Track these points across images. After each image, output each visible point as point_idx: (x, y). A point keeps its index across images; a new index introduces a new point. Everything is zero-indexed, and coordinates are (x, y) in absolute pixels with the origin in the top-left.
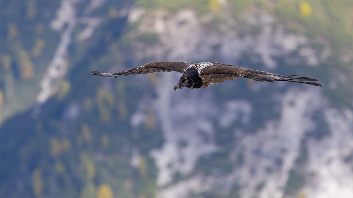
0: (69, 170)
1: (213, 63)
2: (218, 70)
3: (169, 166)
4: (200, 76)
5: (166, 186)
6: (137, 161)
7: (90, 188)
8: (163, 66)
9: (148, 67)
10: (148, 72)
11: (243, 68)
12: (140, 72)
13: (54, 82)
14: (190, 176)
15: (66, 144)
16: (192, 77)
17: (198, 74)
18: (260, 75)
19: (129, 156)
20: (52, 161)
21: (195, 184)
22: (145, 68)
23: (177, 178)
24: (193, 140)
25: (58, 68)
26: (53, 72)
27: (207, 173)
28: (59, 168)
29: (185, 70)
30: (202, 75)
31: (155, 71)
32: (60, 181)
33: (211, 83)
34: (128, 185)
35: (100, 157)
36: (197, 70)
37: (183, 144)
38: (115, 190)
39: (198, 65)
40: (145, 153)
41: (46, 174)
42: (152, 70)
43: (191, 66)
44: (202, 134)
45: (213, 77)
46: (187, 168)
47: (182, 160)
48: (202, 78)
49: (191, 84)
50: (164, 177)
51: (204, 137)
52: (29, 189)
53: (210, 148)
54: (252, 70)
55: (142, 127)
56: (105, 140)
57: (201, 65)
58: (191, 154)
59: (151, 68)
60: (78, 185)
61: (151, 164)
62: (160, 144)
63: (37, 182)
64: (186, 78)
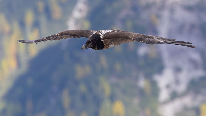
0: (90, 89)
1: (112, 30)
2: (116, 35)
3: (168, 86)
4: (102, 40)
5: (166, 102)
6: (143, 83)
7: (107, 104)
8: (73, 33)
9: (62, 34)
10: (62, 38)
11: (135, 33)
12: (56, 39)
13: (77, 21)
14: (184, 94)
15: (88, 69)
16: (95, 40)
17: (101, 38)
18: (147, 39)
19: (137, 79)
20: (77, 83)
21: (188, 101)
22: (59, 35)
23: (174, 96)
24: (186, 67)
25: (80, 11)
26: (77, 14)
27: (197, 92)
28: (83, 88)
29: (90, 36)
30: (103, 39)
31: (67, 37)
32: (84, 98)
33: (111, 45)
34: (136, 101)
35: (114, 80)
36: (99, 36)
37: (178, 70)
38: (126, 105)
39: (100, 32)
40: (148, 76)
41: (72, 93)
42: (65, 37)
43: (95, 33)
44: (193, 62)
45: (113, 41)
46: (182, 88)
47: (177, 82)
48: (104, 42)
49: (95, 46)
50: (164, 95)
51: (194, 64)
52: (60, 104)
53: (199, 73)
54: (142, 35)
55: (146, 57)
56: (118, 67)
57: (103, 31)
58: (185, 77)
59: (64, 35)
60: (98, 101)
61: (154, 84)
62: (160, 70)
63: (66, 99)
64: (91, 40)
